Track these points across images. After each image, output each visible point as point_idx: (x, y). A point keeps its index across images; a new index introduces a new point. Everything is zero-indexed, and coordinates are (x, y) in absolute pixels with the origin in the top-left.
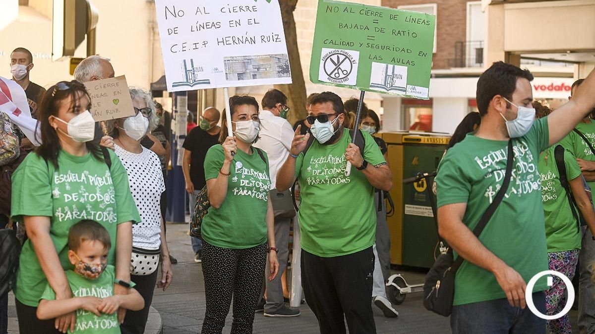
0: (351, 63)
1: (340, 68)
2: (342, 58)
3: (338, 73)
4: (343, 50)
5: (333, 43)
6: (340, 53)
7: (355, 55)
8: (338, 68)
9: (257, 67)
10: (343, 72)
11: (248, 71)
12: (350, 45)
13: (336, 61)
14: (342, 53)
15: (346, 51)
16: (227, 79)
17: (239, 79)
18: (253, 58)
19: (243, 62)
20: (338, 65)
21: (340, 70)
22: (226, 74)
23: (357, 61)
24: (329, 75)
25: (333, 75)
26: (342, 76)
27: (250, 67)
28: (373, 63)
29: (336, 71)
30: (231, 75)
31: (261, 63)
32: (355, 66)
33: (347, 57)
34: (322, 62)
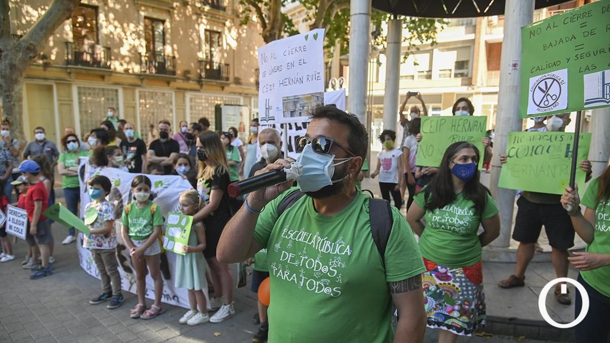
0: (559, 85)
1: (548, 94)
2: (549, 82)
3: (547, 100)
4: (550, 73)
5: (539, 70)
6: (547, 77)
7: (562, 74)
8: (546, 95)
9: (302, 105)
10: (552, 97)
11: (297, 109)
12: (556, 65)
13: (544, 88)
14: (549, 77)
15: (553, 73)
16: (284, 116)
17: (291, 116)
18: (300, 97)
19: (294, 101)
20: (545, 92)
21: (549, 97)
22: (284, 112)
23: (566, 81)
24: (538, 106)
25: (542, 105)
26: (551, 102)
27: (298, 105)
28: (584, 75)
29: (545, 99)
30: (287, 113)
31: (306, 101)
32: (565, 87)
33: (554, 80)
34: (530, 94)
